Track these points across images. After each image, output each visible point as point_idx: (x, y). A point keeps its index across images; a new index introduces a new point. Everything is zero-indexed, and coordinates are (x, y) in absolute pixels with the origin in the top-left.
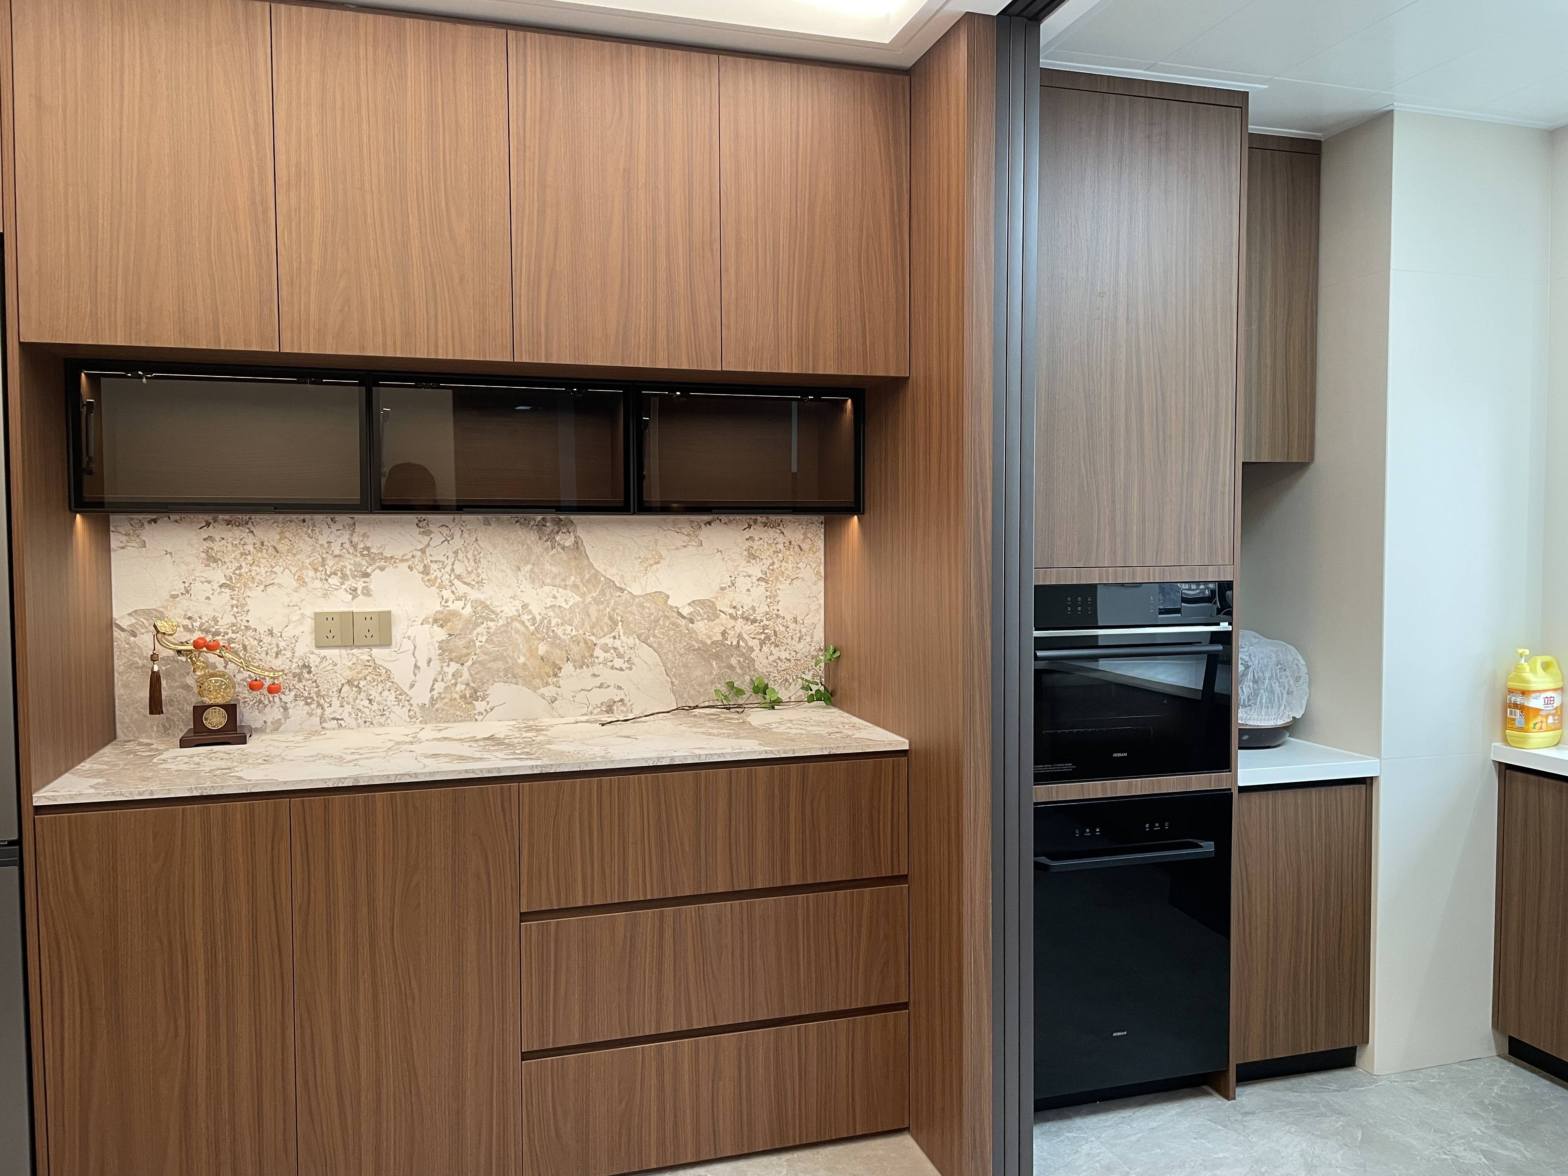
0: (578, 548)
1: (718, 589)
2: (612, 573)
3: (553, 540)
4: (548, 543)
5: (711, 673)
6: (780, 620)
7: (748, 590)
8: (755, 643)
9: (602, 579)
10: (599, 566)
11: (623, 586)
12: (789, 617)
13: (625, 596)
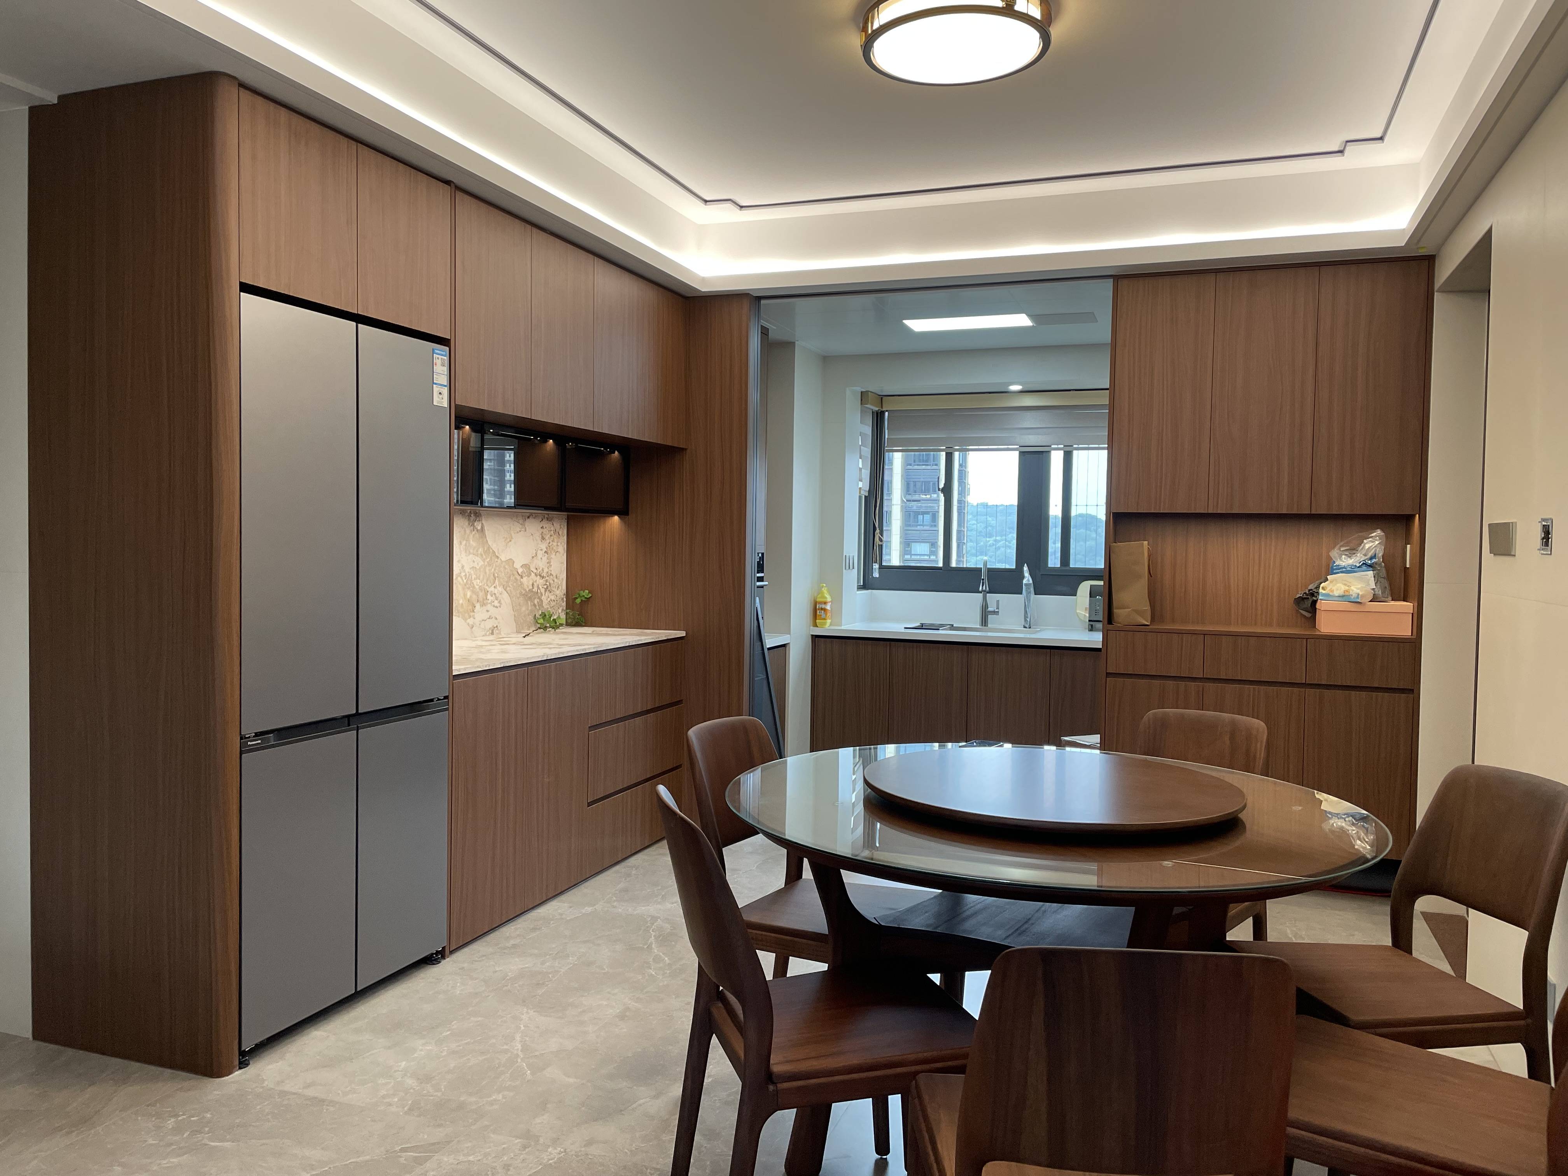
0: (482, 530)
1: (531, 558)
2: (494, 547)
3: (473, 525)
4: (472, 527)
5: (528, 609)
6: (551, 577)
7: (541, 558)
8: (543, 590)
9: (491, 550)
10: (490, 543)
11: (498, 555)
12: (554, 575)
13: (499, 561)
